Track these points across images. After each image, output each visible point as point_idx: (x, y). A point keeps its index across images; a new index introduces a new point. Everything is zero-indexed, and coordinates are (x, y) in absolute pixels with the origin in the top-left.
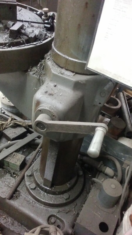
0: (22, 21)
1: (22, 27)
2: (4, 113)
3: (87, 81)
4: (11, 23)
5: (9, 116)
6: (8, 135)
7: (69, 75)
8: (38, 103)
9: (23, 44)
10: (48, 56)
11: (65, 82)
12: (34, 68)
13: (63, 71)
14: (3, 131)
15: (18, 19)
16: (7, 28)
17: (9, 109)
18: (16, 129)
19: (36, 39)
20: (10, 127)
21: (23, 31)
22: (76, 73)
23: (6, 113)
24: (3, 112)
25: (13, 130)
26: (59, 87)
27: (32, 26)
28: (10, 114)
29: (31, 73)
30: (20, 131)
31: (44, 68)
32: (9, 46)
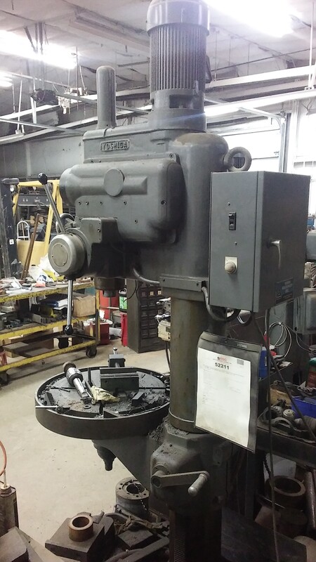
0: (144, 388)
1: (143, 396)
2: (120, 512)
3: (198, 439)
4: (133, 393)
5: (128, 516)
6: (126, 542)
7: (183, 435)
8: (155, 461)
9: (144, 410)
10: (165, 419)
11: (179, 441)
12: (154, 432)
13: (178, 431)
14: (119, 536)
15: (140, 386)
16: (130, 397)
17: (128, 506)
18: (138, 533)
19: (156, 404)
20: (129, 529)
21: (144, 399)
22: (189, 433)
23: (123, 511)
24: (119, 510)
25: (133, 534)
26: (174, 446)
27: (153, 393)
28: (129, 514)
29: (151, 436)
30: (142, 535)
31: (163, 431)
32: (131, 414)
